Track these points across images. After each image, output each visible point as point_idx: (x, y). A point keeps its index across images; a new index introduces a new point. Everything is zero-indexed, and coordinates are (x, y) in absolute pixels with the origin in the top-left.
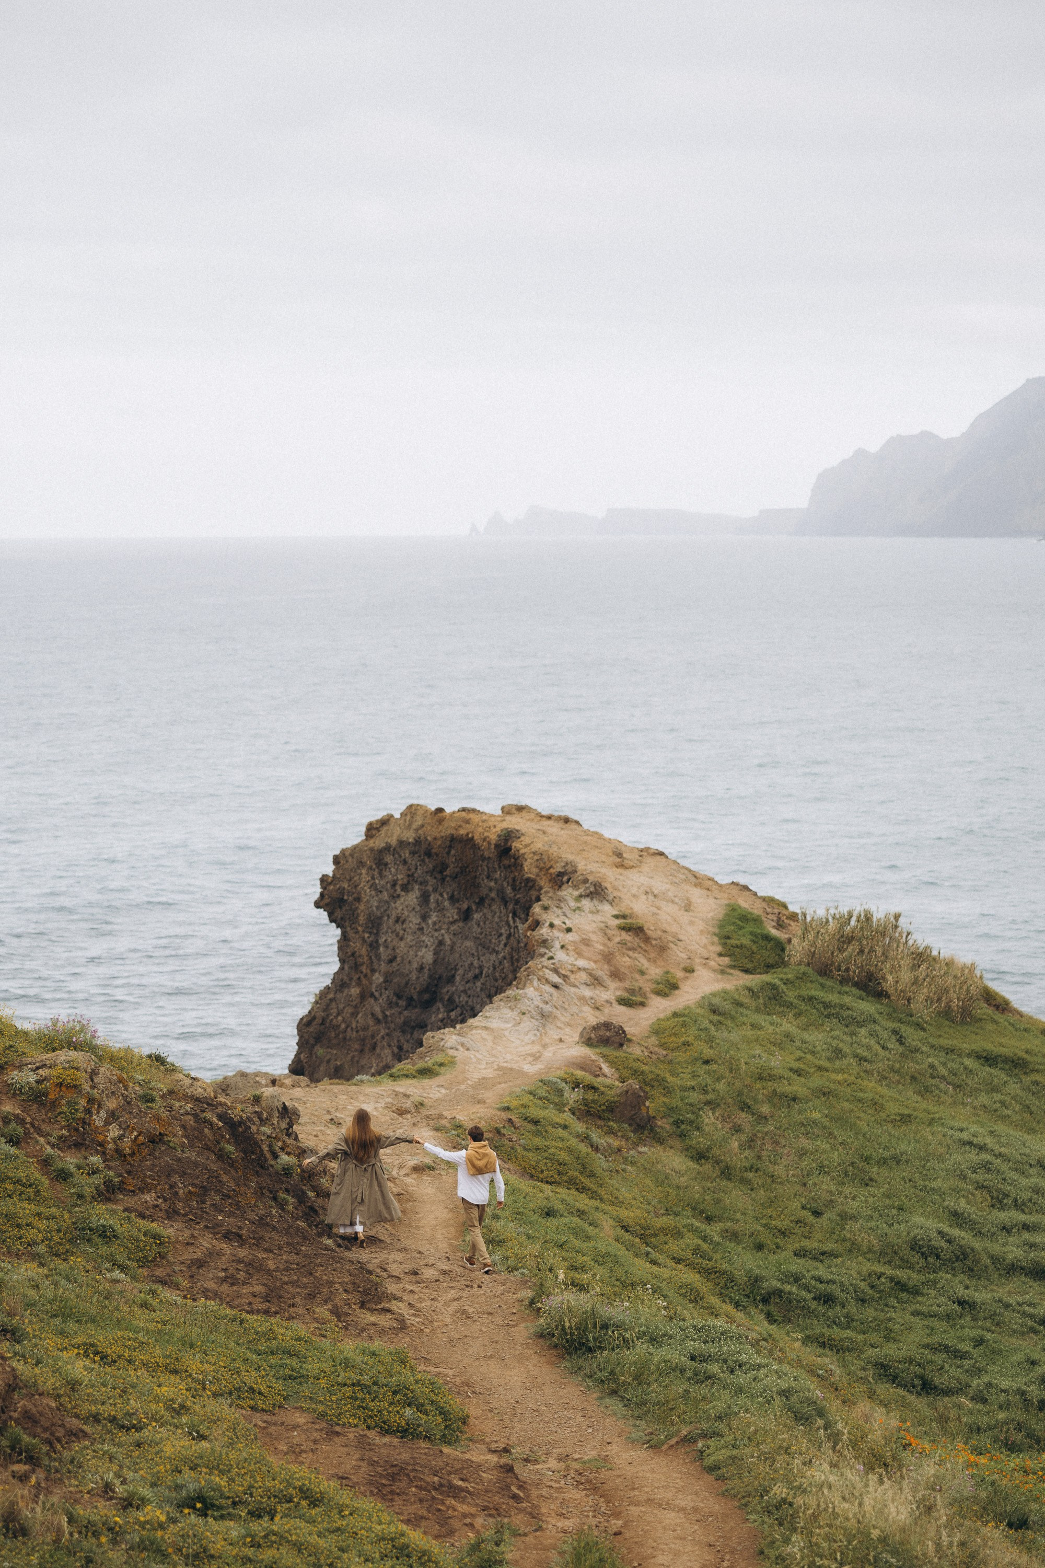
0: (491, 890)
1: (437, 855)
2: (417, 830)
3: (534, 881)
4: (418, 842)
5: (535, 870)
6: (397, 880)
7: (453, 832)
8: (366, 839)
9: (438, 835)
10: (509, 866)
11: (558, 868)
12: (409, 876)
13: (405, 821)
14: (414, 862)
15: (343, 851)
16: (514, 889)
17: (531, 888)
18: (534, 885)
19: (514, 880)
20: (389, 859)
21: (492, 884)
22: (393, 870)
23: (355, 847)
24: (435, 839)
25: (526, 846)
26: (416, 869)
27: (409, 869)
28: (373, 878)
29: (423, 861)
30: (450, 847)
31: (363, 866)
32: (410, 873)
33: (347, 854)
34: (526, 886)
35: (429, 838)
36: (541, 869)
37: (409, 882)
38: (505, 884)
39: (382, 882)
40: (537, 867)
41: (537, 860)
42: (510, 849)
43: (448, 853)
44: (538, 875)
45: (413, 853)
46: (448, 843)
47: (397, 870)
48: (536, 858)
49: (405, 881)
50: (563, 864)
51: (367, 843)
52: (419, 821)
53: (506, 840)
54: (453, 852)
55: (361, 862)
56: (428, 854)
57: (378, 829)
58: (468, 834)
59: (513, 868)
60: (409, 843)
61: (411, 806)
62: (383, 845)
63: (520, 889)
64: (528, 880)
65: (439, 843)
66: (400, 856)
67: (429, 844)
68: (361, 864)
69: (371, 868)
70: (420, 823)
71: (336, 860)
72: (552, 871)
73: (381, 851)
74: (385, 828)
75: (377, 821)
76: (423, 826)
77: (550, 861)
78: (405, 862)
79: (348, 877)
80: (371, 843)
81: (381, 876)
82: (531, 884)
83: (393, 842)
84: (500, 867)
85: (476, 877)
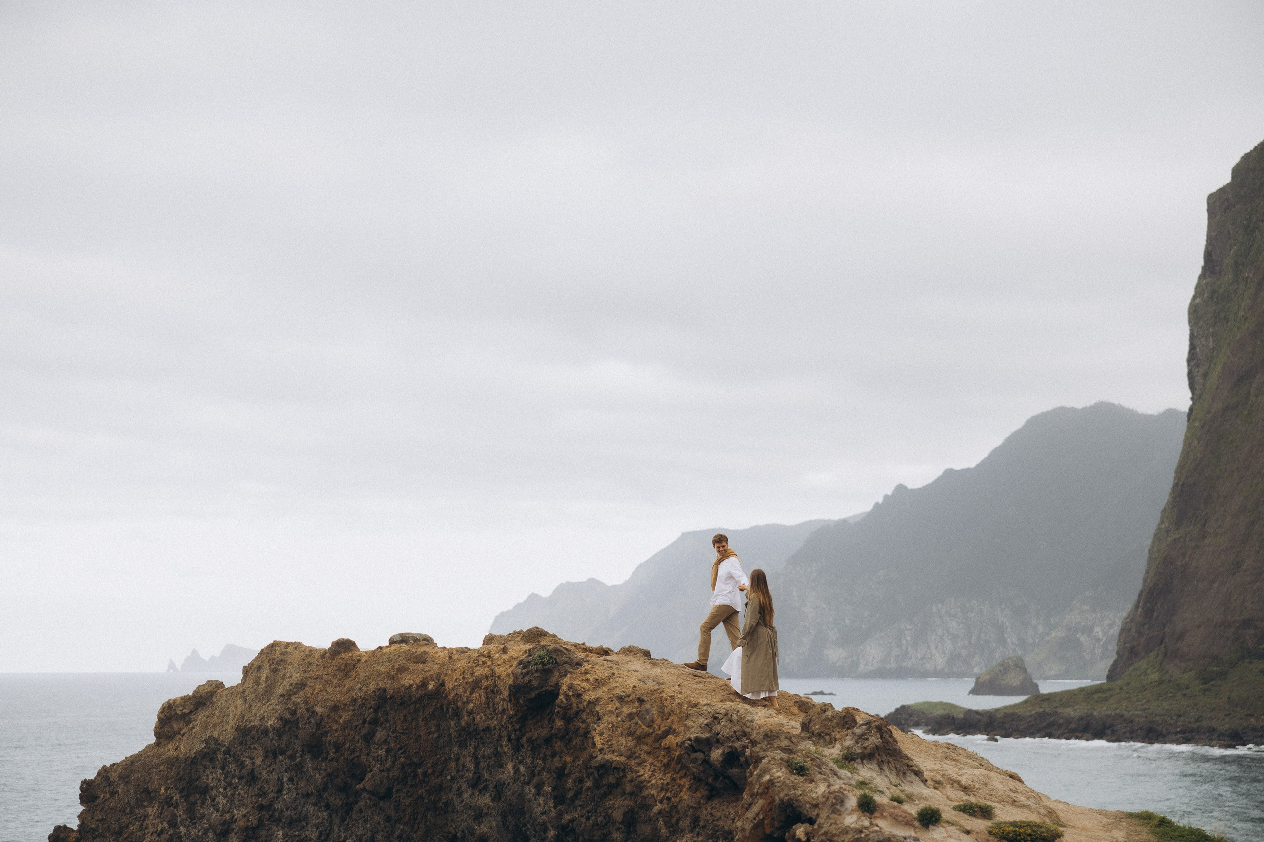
0: (479, 815)
1: (338, 747)
2: (287, 696)
3: (620, 770)
4: (289, 724)
5: (625, 743)
6: (233, 820)
7: (387, 684)
8: (158, 744)
9: (344, 699)
10: (548, 741)
11: (695, 730)
12: (261, 808)
13: (257, 682)
14: (275, 776)
15: (104, 772)
16: (559, 799)
17: (612, 788)
18: (618, 784)
19: (561, 774)
20: (211, 777)
21: (485, 800)
22: (221, 800)
23: (131, 763)
24: (335, 708)
25: (599, 683)
26: (280, 791)
27: (262, 794)
28: (173, 824)
29: (299, 768)
30: (375, 722)
31: (151, 799)
32: (265, 802)
33: (114, 776)
34: (597, 786)
35: (319, 709)
36: (640, 740)
37: (260, 820)
38: (530, 791)
39: (194, 832)
40: (631, 734)
41: (631, 716)
42: (554, 693)
43: (368, 738)
44: (631, 755)
45: (273, 754)
46: (369, 715)
47: (231, 800)
48: (626, 710)
49: (254, 820)
50: (702, 720)
51: (161, 750)
52: (294, 675)
53: (546, 672)
54: (380, 734)
55: (147, 791)
56: (315, 748)
57: (186, 718)
58: (424, 684)
59: (558, 745)
60: (266, 732)
61: (273, 646)
62: (199, 746)
63: (577, 795)
64: (606, 768)
65: (345, 716)
66: (242, 765)
67: (318, 725)
68: (147, 794)
69: (168, 802)
70: (296, 677)
71: (88, 792)
72: (671, 740)
73: (194, 762)
74: (201, 716)
75: (185, 699)
76: (301, 685)
77: (664, 714)
78: (252, 778)
79: (115, 826)
80: (170, 750)
81: (193, 817)
82: (612, 779)
83: (226, 733)
84: (517, 748)
85: (440, 788)
